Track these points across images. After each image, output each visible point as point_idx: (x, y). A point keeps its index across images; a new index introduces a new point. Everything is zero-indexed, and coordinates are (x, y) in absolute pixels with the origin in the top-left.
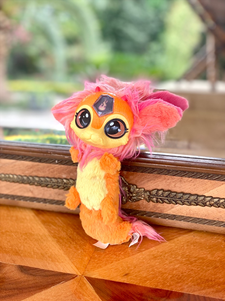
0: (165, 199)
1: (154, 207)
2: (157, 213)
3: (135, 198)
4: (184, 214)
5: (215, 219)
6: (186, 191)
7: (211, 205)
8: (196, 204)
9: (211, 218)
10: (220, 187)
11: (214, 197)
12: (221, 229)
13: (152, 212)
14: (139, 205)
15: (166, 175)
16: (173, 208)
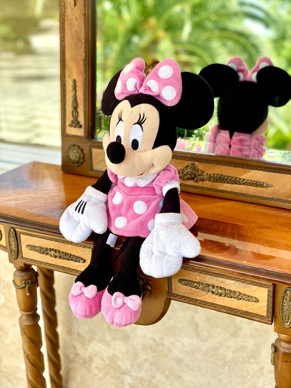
0: (218, 179)
1: (212, 185)
2: (214, 189)
3: (202, 178)
4: (229, 190)
5: (246, 193)
6: (230, 175)
7: (244, 184)
8: (235, 183)
9: (243, 193)
10: (249, 173)
11: (245, 179)
12: (249, 199)
13: (211, 188)
14: (203, 184)
15: (219, 165)
16: (223, 186)
